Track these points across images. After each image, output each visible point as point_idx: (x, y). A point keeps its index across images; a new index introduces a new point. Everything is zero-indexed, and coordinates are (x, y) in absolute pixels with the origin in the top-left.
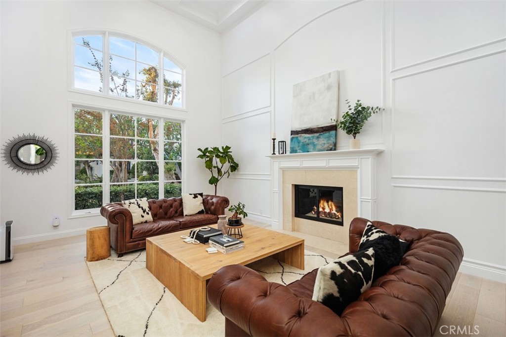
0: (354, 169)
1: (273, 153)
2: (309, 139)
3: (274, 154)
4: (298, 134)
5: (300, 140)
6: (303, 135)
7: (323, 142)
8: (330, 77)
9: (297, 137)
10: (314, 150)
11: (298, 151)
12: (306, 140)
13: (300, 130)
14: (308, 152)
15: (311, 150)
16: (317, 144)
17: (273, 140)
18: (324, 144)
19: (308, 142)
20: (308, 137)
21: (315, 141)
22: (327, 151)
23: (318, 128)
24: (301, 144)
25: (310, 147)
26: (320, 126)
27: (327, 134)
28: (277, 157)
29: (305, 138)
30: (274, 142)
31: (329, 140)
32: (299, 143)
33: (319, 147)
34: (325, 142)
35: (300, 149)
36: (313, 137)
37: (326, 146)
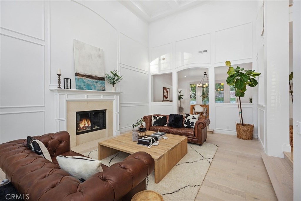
0: (111, 101)
1: (58, 87)
2: (91, 82)
3: (60, 87)
4: (83, 77)
5: (85, 81)
6: (87, 78)
7: (99, 85)
8: (99, 51)
9: (82, 79)
10: (95, 89)
11: (84, 88)
12: (89, 82)
13: (84, 74)
14: (91, 90)
15: (93, 89)
16: (96, 86)
17: (58, 76)
18: (100, 86)
19: (90, 83)
20: (90, 81)
21: (95, 84)
22: (102, 90)
23: (96, 77)
24: (86, 84)
25: (92, 87)
26: (97, 76)
27: (101, 82)
28: (63, 91)
29: (88, 81)
30: (59, 78)
31: (103, 85)
32: (84, 83)
33: (97, 88)
34: (100, 85)
35: (85, 87)
36: (94, 81)
37: (101, 88)
